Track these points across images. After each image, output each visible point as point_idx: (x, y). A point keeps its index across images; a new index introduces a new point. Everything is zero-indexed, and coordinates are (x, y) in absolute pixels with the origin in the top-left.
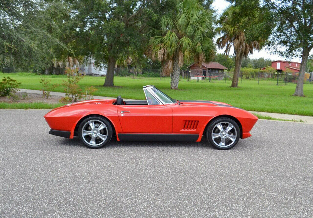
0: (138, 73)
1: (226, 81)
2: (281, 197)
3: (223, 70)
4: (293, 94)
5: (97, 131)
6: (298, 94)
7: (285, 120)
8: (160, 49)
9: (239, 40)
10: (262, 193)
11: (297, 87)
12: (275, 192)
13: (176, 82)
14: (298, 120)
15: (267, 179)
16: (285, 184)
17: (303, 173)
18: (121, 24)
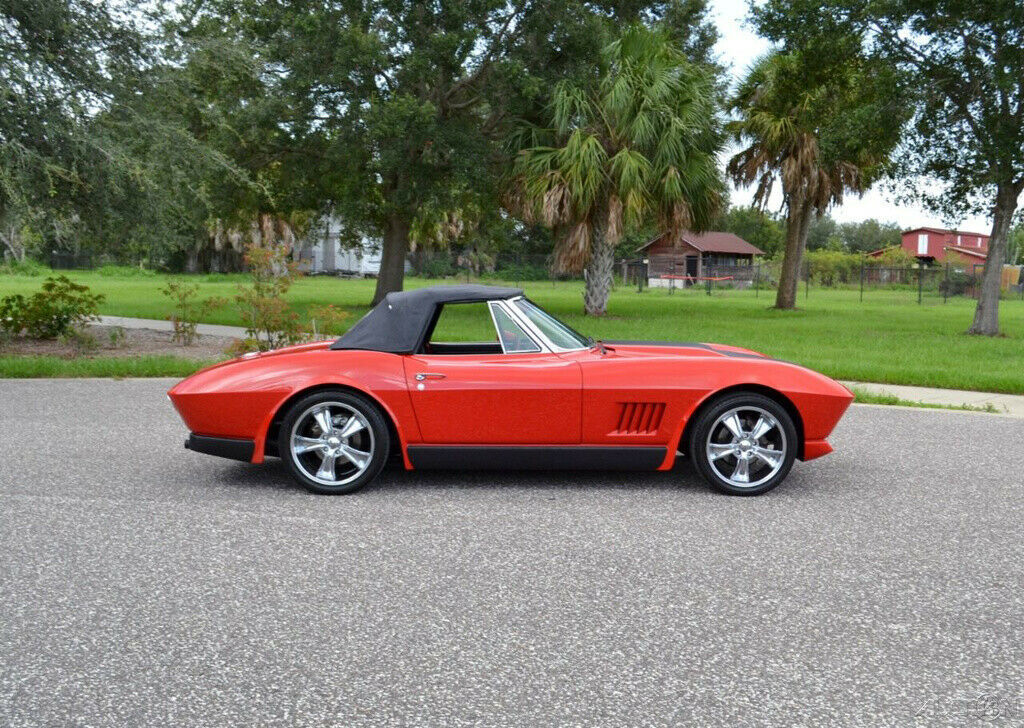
0: (482, 268)
1: (760, 292)
2: (922, 635)
3: (749, 256)
4: (966, 329)
5: (340, 437)
6: (982, 329)
7: (940, 407)
8: (549, 188)
9: (800, 161)
10: (863, 626)
11: (980, 308)
12: (904, 621)
13: (601, 293)
14: (981, 407)
15: (880, 583)
16: (936, 596)
17: (992, 562)
18: (423, 109)
